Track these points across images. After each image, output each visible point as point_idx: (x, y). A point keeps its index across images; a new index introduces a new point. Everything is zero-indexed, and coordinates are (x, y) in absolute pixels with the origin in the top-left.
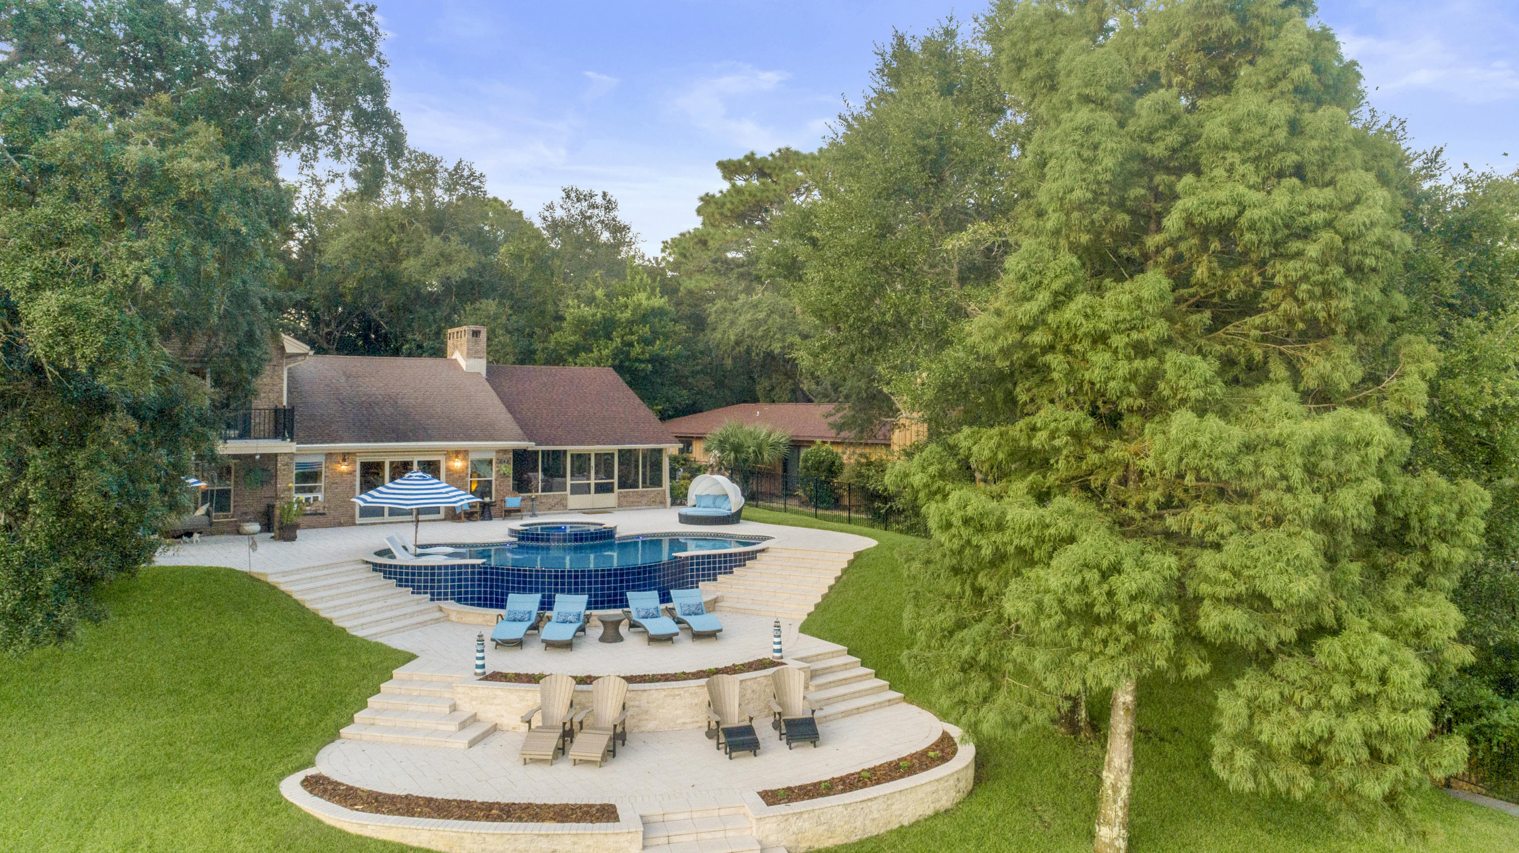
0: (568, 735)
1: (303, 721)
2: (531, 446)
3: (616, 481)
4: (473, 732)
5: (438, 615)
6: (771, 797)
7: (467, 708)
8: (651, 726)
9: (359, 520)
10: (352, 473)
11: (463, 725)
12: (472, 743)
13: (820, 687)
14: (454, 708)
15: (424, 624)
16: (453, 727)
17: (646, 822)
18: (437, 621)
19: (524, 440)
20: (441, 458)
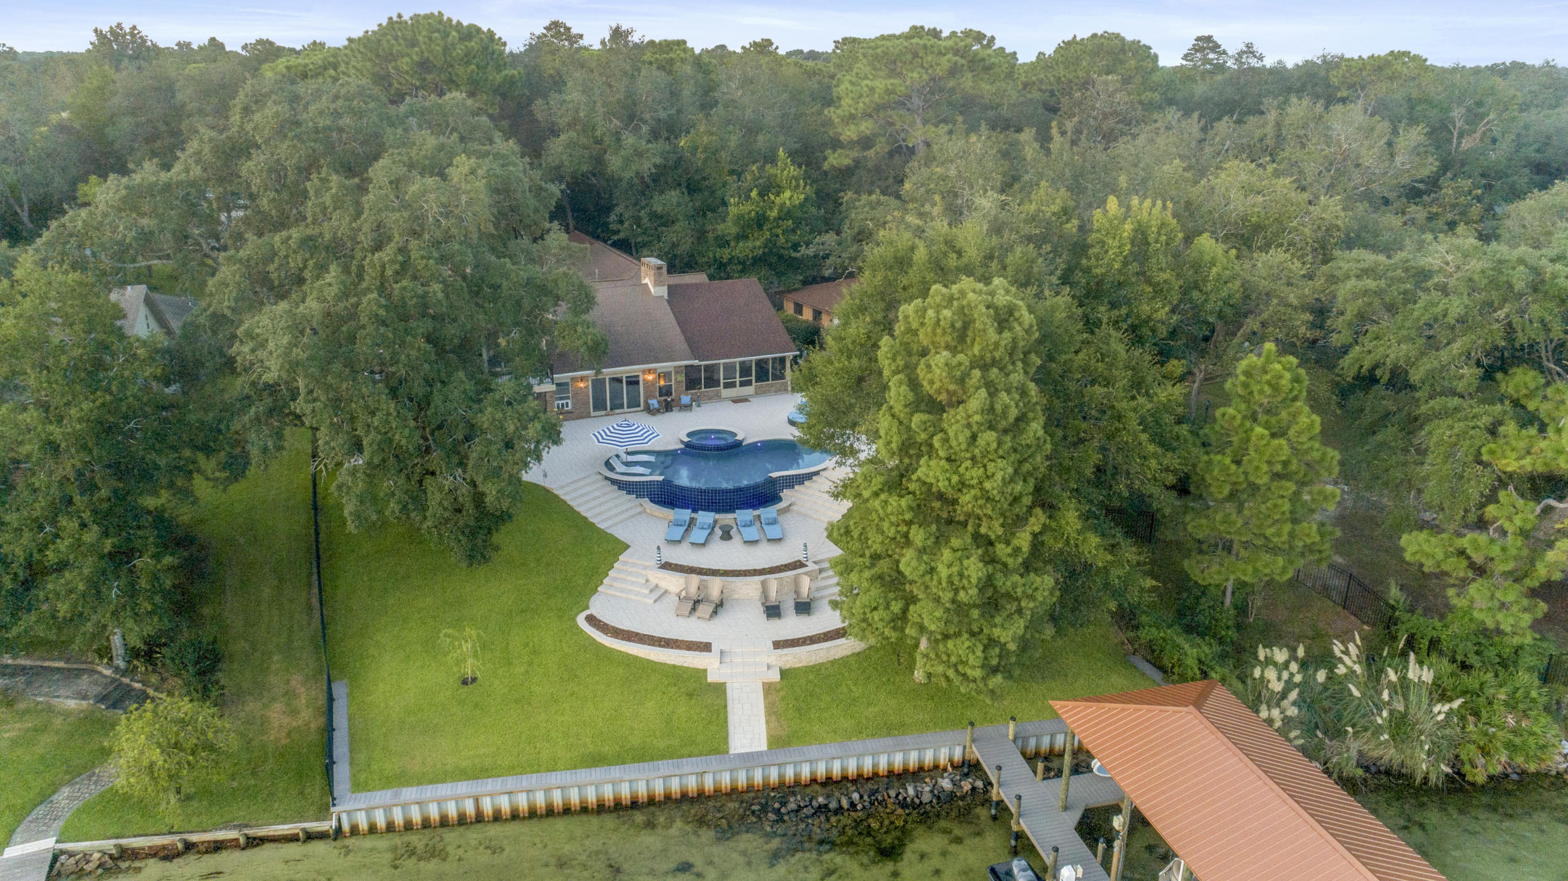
0: (697, 602)
1: (581, 582)
2: (696, 362)
3: (753, 378)
4: (655, 595)
5: (640, 509)
6: (778, 645)
7: (654, 581)
8: (736, 597)
9: (593, 414)
10: (586, 387)
11: (651, 591)
12: (655, 601)
13: (823, 579)
14: (647, 581)
15: (633, 516)
16: (647, 592)
17: (722, 652)
18: (640, 513)
19: (691, 359)
20: (640, 374)
